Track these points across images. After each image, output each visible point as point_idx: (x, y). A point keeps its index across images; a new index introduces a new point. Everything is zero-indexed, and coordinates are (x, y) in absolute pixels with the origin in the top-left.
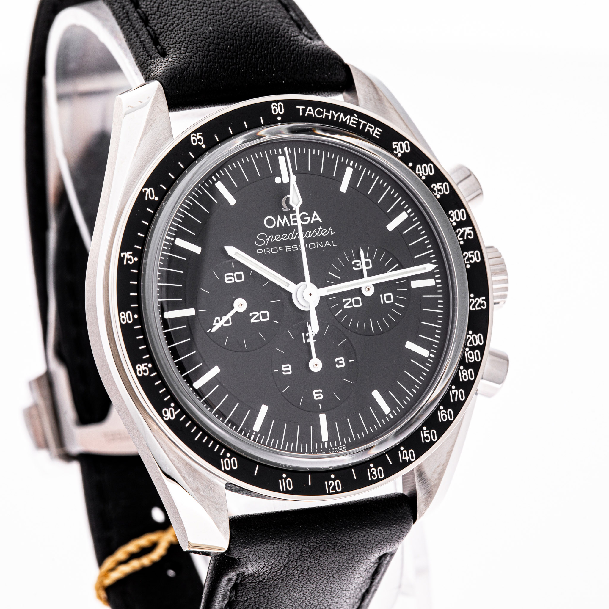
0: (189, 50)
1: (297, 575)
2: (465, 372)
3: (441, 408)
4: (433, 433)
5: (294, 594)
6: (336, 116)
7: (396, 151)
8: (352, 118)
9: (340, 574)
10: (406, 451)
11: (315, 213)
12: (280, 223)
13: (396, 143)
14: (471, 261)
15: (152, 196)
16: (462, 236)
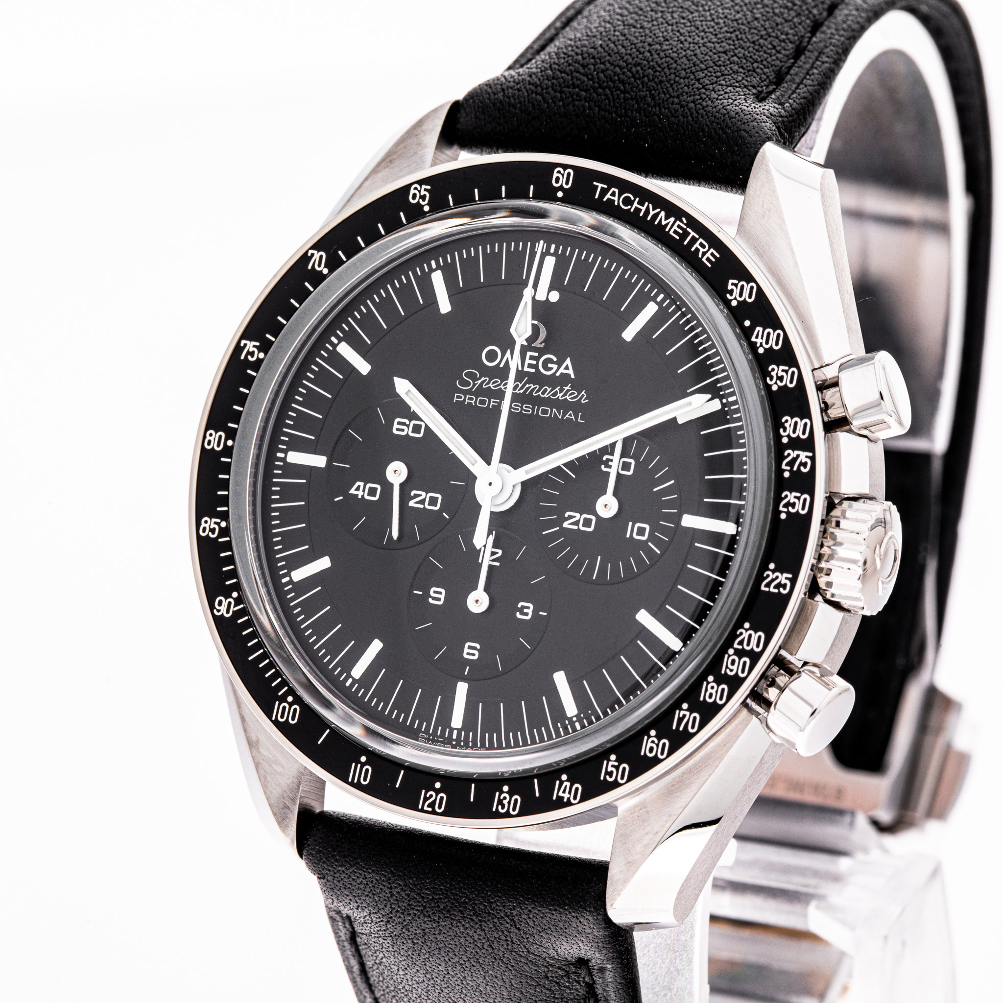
2: (712, 688)
3: (653, 733)
4: (624, 769)
6: (652, 213)
7: (731, 295)
8: (678, 223)
10: (568, 784)
11: (568, 362)
12: (507, 361)
13: (736, 282)
14: (790, 509)
15: (319, 266)
16: (791, 463)
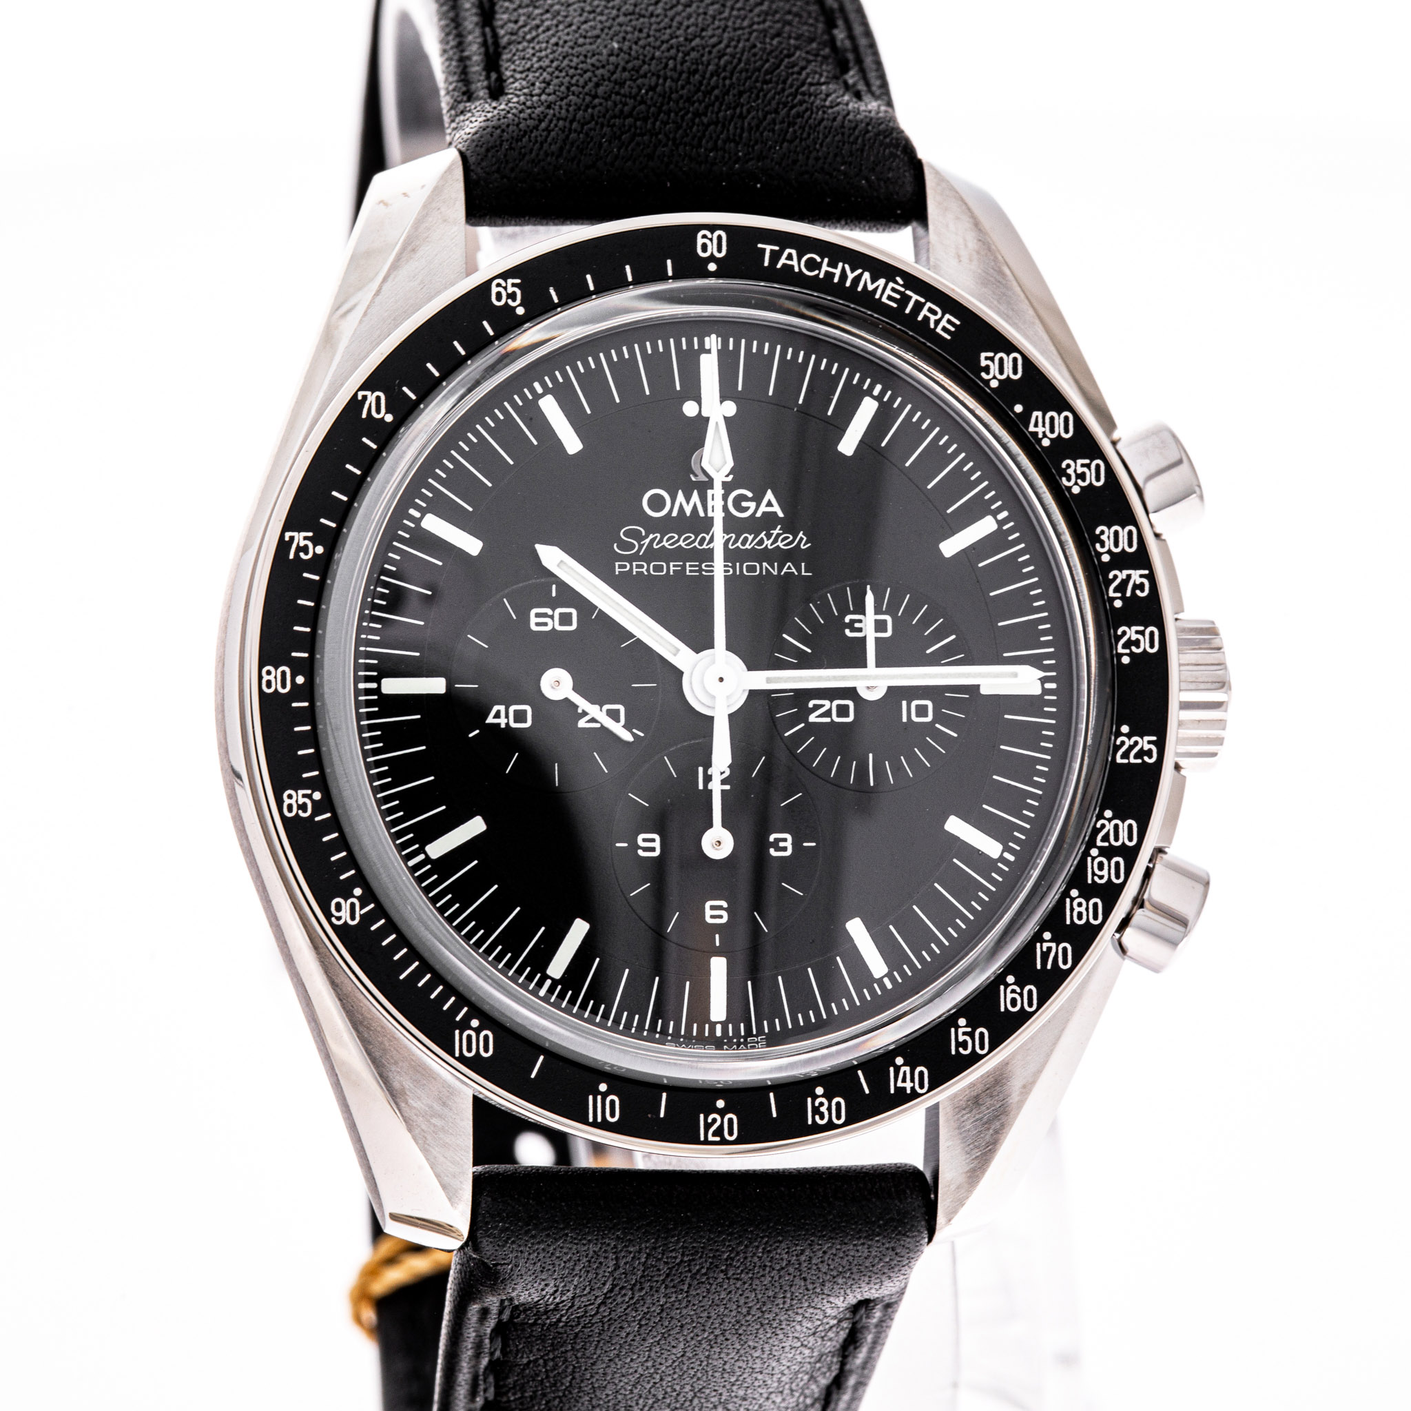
0: (551, 89)
1: (634, 1321)
2: (1080, 905)
3: (1010, 979)
4: (982, 1034)
5: (632, 1364)
6: (851, 276)
7: (988, 373)
8: (891, 285)
9: (740, 1332)
10: (907, 1069)
11: (769, 495)
12: (681, 507)
13: (990, 354)
14: (1134, 649)
15: (378, 411)
16: (1122, 588)
